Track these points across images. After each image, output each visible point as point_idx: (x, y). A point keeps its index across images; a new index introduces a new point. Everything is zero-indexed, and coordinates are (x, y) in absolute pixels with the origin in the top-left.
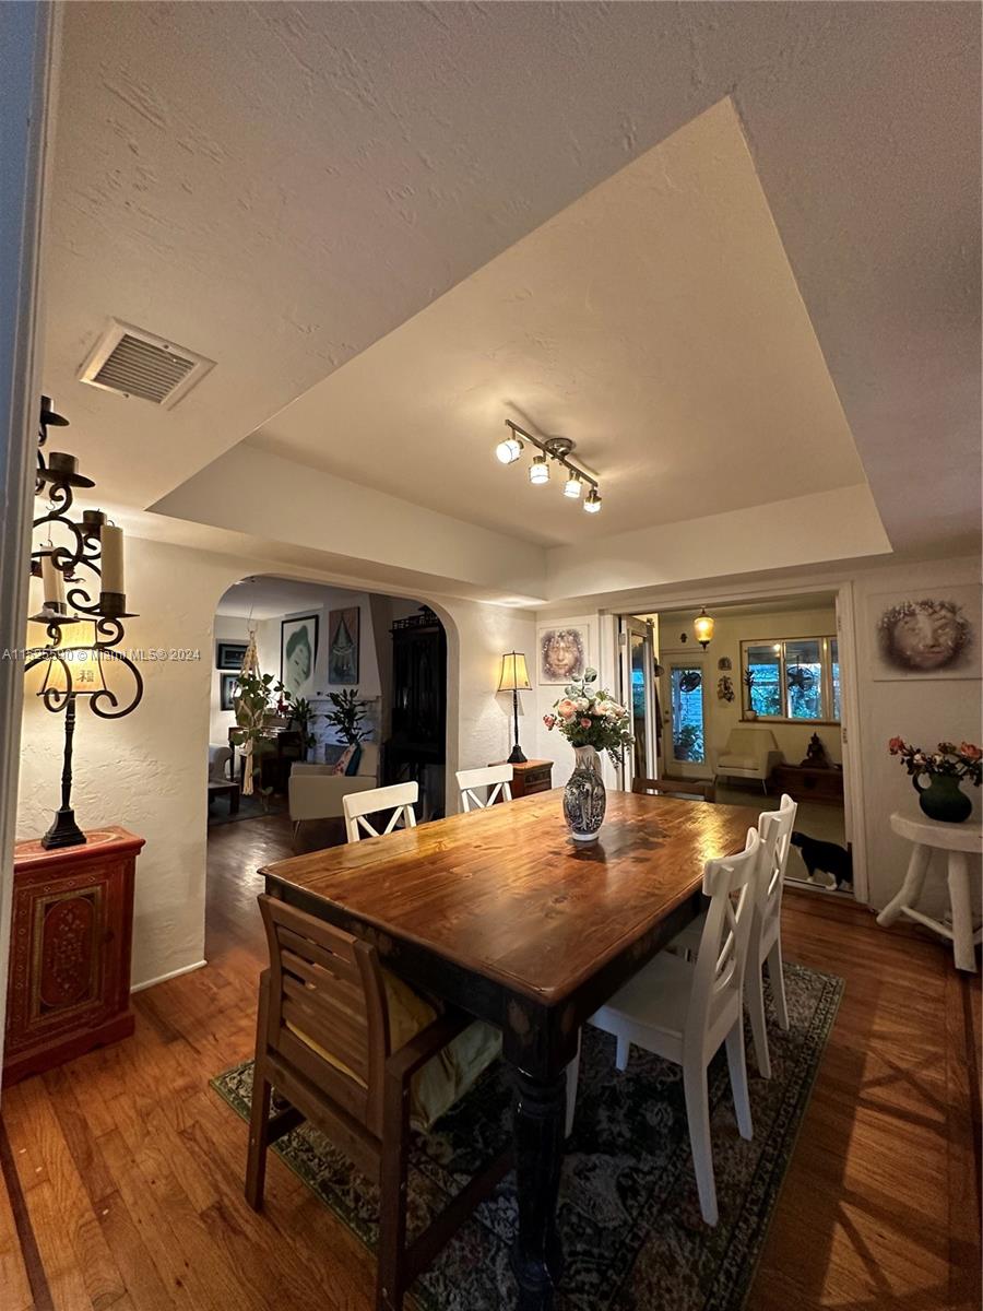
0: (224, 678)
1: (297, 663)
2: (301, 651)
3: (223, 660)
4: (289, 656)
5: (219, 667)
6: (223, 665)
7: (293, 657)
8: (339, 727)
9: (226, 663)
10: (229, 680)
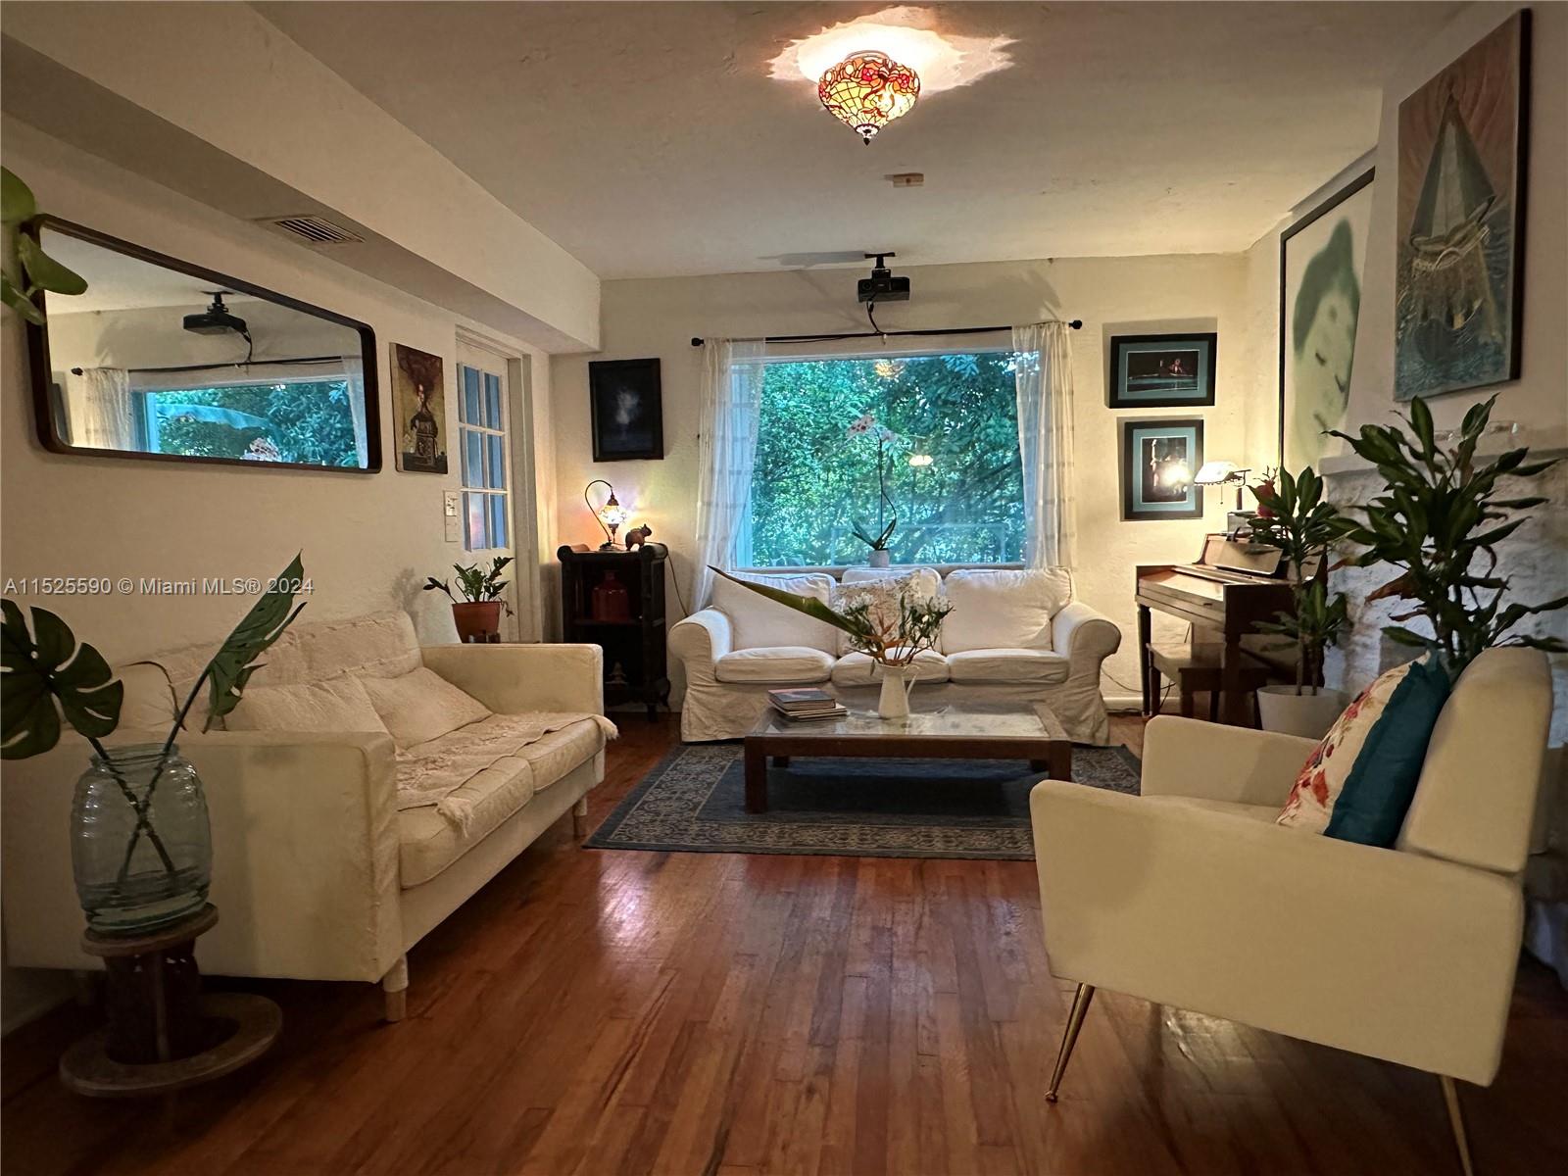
0: (1129, 429)
1: (1322, 361)
2: (1333, 314)
3: (1125, 380)
4: (1299, 343)
5: (1115, 402)
6: (1124, 394)
7: (1312, 342)
8: (1397, 571)
9: (1132, 388)
10: (1140, 437)
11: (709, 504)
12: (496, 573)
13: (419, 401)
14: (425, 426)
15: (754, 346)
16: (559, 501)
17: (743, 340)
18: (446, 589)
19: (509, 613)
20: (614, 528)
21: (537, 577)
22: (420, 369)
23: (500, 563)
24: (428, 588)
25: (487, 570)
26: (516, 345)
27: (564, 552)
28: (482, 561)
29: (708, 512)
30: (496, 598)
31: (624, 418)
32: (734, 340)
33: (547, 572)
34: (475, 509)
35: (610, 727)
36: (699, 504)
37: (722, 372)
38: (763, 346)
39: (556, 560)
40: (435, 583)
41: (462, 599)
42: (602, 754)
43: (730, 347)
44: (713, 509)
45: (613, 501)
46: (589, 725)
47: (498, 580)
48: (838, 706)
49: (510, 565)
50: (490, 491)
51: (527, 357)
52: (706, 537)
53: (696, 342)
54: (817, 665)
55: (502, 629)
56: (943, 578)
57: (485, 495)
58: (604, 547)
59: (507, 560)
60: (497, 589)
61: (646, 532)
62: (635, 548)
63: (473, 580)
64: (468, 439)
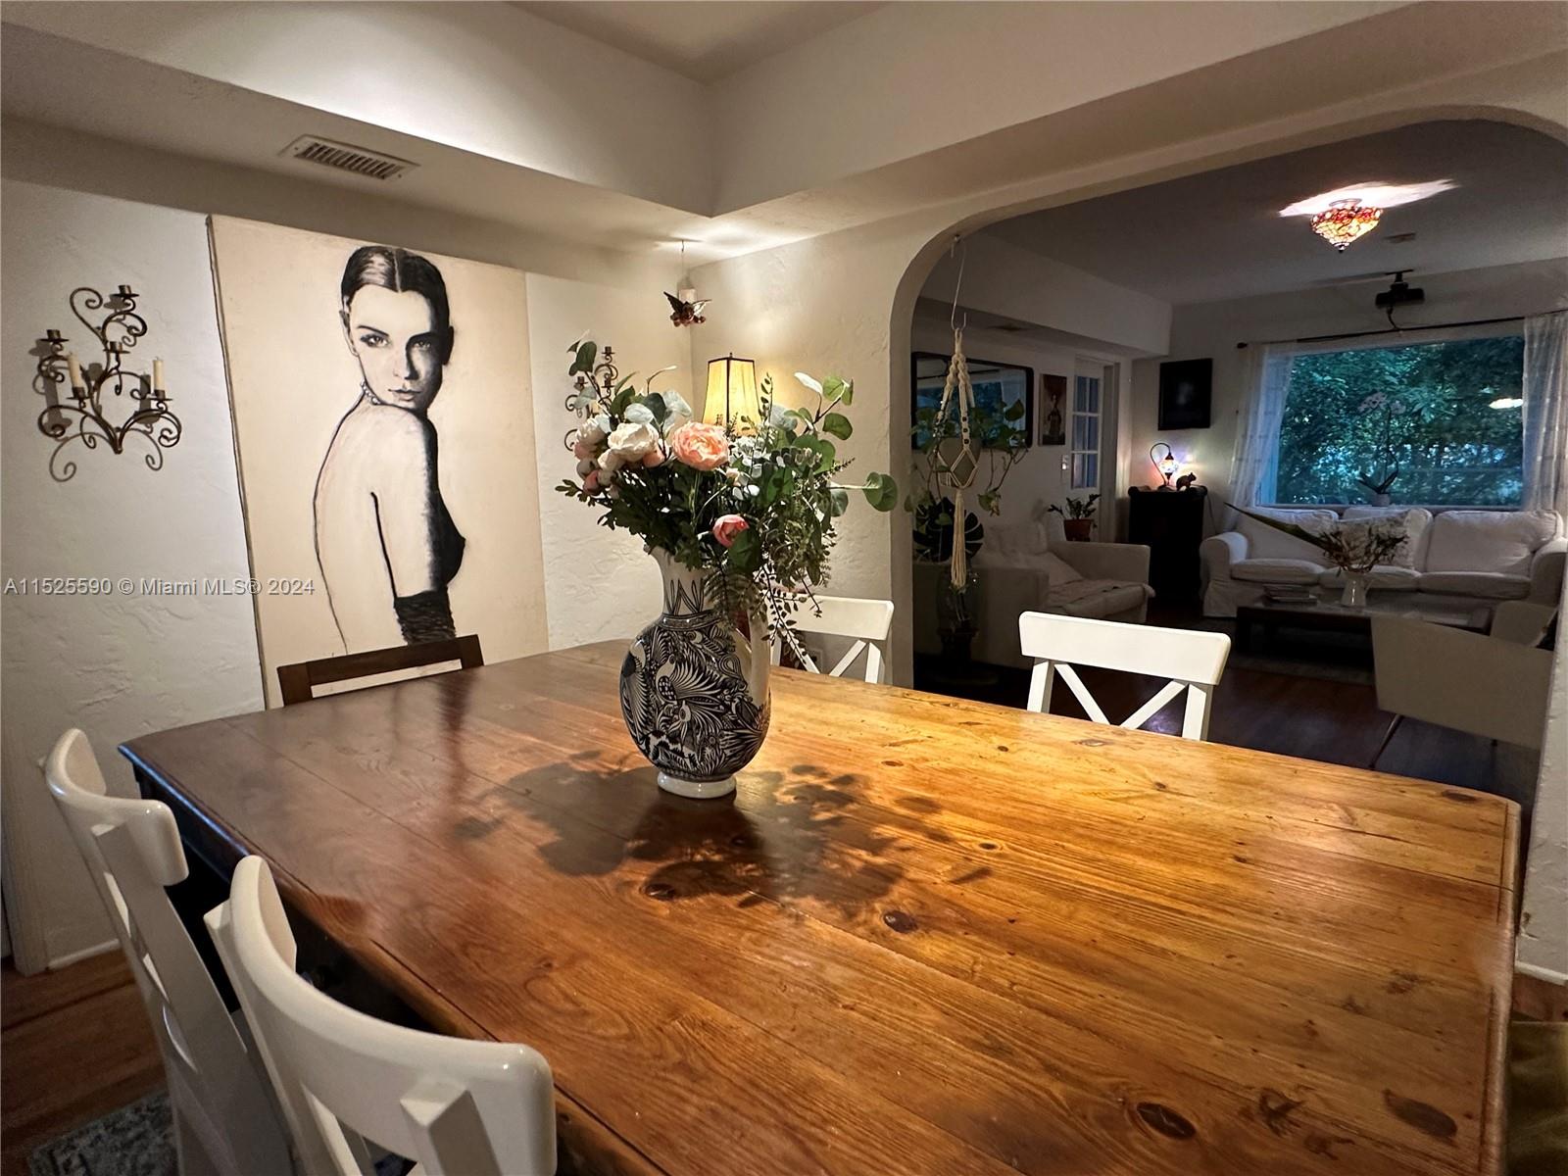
11: (1241, 460)
12: (1090, 503)
13: (1052, 405)
14: (1055, 418)
15: (1288, 345)
16: (1132, 456)
17: (1277, 342)
18: (1061, 511)
19: (1095, 526)
20: (1169, 475)
21: (1113, 506)
22: (1055, 386)
23: (1093, 498)
24: (1050, 510)
25: (1085, 501)
26: (1111, 359)
27: (1133, 491)
28: (1083, 495)
29: (1240, 465)
30: (1089, 518)
31: (1182, 400)
32: (1272, 343)
33: (1121, 502)
34: (1077, 462)
35: (1151, 591)
36: (1233, 459)
37: (1260, 366)
38: (1295, 345)
39: (1127, 495)
40: (1054, 508)
41: (1069, 518)
42: (1145, 606)
43: (1267, 348)
44: (1243, 464)
45: (1170, 457)
46: (1139, 588)
47: (1092, 507)
48: (1311, 597)
49: (1097, 499)
50: (1088, 452)
51: (1118, 365)
52: (1236, 482)
53: (1241, 346)
54: (1307, 572)
55: (1091, 535)
56: (1434, 516)
57: (1084, 455)
58: (1161, 487)
59: (1097, 496)
60: (1090, 512)
61: (1192, 477)
62: (1184, 488)
63: (1076, 507)
64: (1079, 421)
